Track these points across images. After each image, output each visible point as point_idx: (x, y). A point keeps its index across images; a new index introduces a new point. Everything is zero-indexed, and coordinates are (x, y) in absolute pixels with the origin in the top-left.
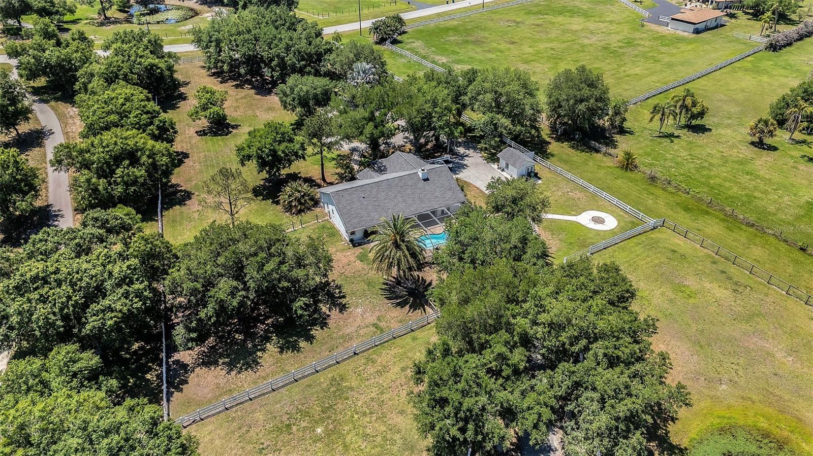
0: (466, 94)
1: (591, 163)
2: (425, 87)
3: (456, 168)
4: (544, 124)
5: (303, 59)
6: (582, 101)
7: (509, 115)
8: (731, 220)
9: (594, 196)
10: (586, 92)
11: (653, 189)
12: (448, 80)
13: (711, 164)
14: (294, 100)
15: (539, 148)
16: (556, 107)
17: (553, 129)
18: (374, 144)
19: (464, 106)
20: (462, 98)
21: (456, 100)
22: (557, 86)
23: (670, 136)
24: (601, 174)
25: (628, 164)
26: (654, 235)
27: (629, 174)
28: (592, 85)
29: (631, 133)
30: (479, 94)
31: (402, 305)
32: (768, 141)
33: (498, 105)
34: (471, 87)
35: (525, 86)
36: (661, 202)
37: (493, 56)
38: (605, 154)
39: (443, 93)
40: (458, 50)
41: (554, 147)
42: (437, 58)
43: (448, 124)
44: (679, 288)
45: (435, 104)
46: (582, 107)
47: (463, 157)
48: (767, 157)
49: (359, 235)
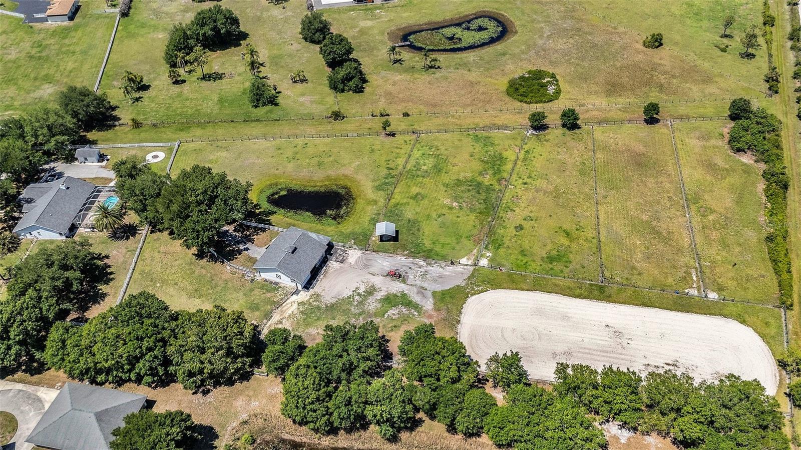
1: (119, 134)
9: (142, 148)
11: (161, 130)
23: (138, 99)
24: (129, 136)
25: (137, 124)
26: (182, 149)
29: (119, 108)
31: (128, 239)
32: (179, 78)
47: (53, 169)
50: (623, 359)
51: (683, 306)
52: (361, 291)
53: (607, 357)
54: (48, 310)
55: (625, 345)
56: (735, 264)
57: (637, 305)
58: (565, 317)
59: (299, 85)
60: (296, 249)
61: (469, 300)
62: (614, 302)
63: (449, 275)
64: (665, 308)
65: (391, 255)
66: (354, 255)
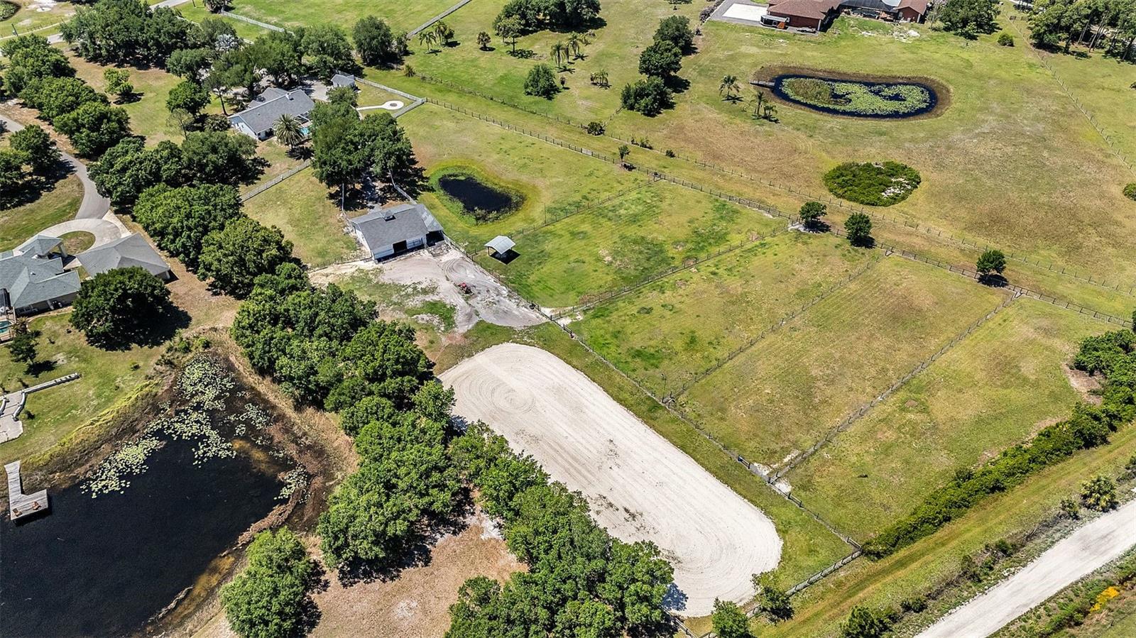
0: (300, 45)
1: (389, 76)
2: (274, 45)
3: (308, 92)
4: (356, 56)
5: (173, 37)
6: (374, 39)
7: (332, 55)
8: (461, 93)
9: (392, 94)
10: (375, 32)
11: (424, 84)
12: (286, 38)
13: (456, 65)
14: (181, 68)
15: (357, 72)
16: (360, 45)
17: (365, 59)
18: (251, 88)
19: (302, 54)
20: (299, 48)
21: (295, 50)
22: (357, 30)
23: (435, 52)
24: (395, 81)
25: (410, 73)
26: (422, 107)
27: (411, 78)
28: (378, 28)
29: (413, 54)
30: (309, 44)
31: (299, 159)
32: (488, 45)
33: (324, 49)
34: (302, 40)
35: (336, 35)
36: (427, 90)
37: (313, 11)
38: (397, 69)
39: (287, 47)
40: (283, 9)
41: (366, 70)
42: (269, 18)
43: (294, 66)
44: (431, 127)
45: (283, 55)
46: (374, 42)
47: (310, 86)
48: (488, 54)
49: (263, 135)
50: (584, 477)
51: (729, 475)
52: (419, 287)
53: (570, 464)
54: (165, 170)
55: (605, 467)
56: (866, 476)
57: (675, 444)
58: (578, 409)
59: (596, 89)
60: (394, 218)
61: (505, 344)
62: (652, 426)
63: (516, 316)
64: (702, 465)
65: (485, 272)
66: (453, 255)
